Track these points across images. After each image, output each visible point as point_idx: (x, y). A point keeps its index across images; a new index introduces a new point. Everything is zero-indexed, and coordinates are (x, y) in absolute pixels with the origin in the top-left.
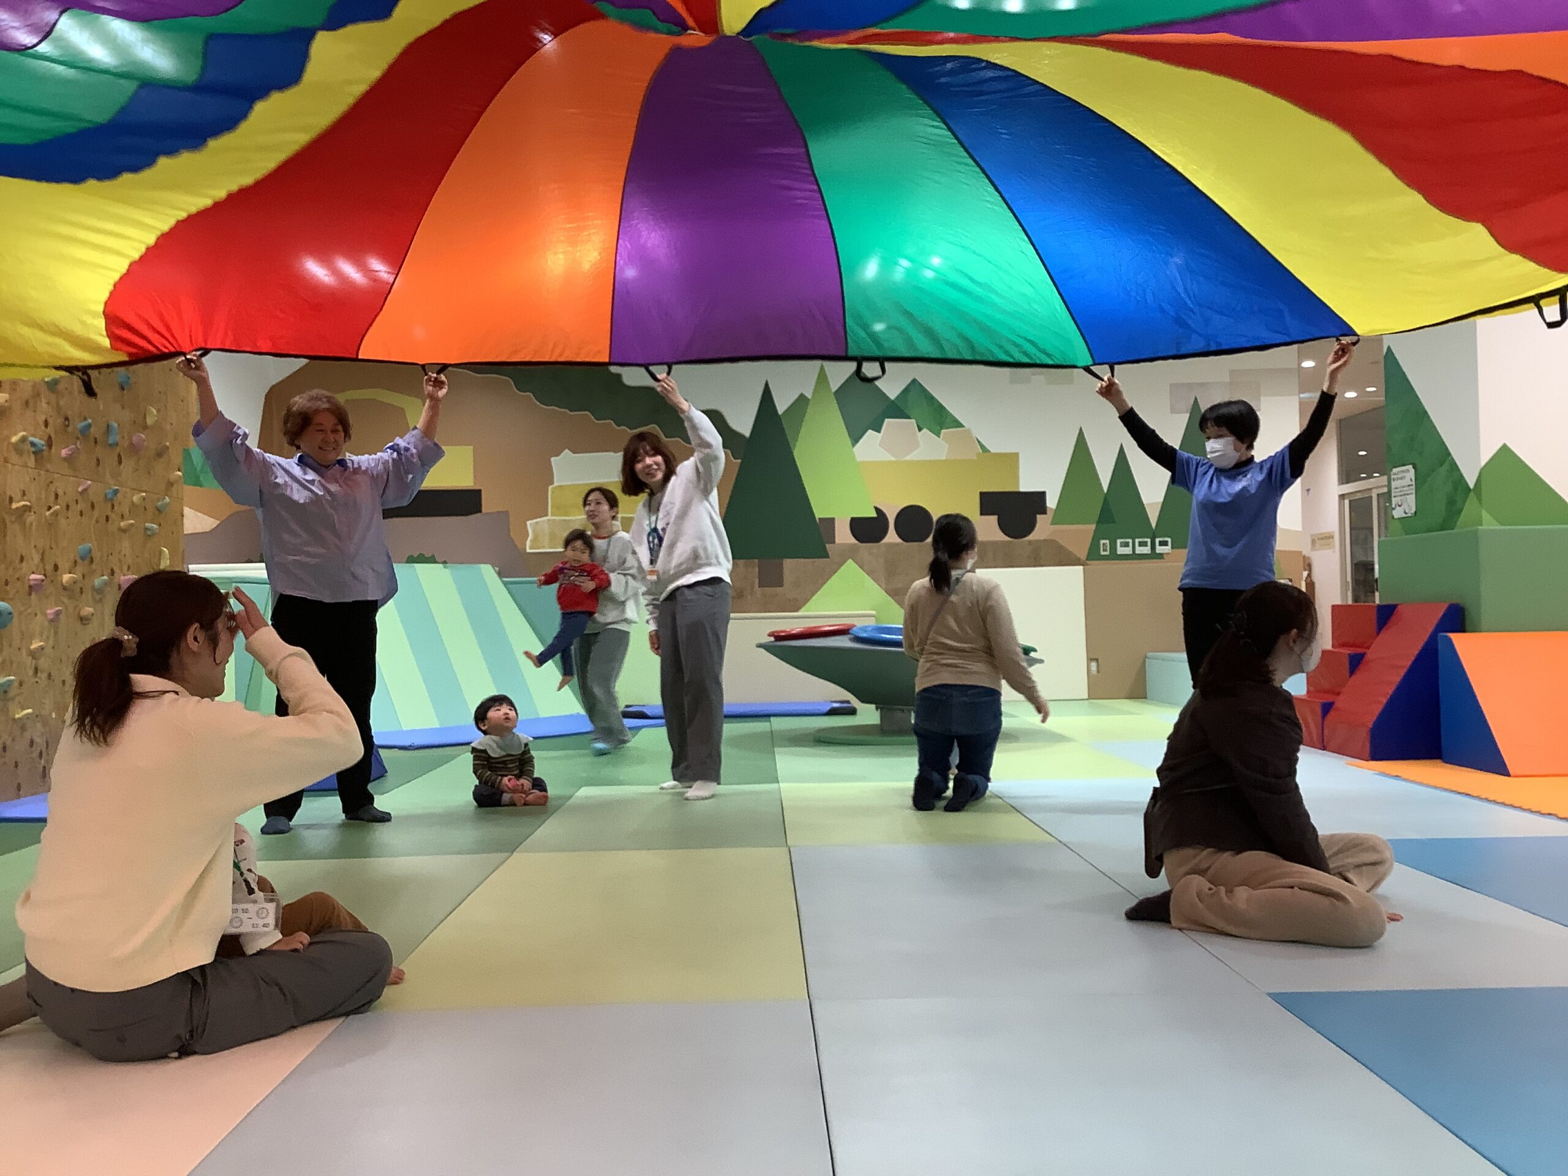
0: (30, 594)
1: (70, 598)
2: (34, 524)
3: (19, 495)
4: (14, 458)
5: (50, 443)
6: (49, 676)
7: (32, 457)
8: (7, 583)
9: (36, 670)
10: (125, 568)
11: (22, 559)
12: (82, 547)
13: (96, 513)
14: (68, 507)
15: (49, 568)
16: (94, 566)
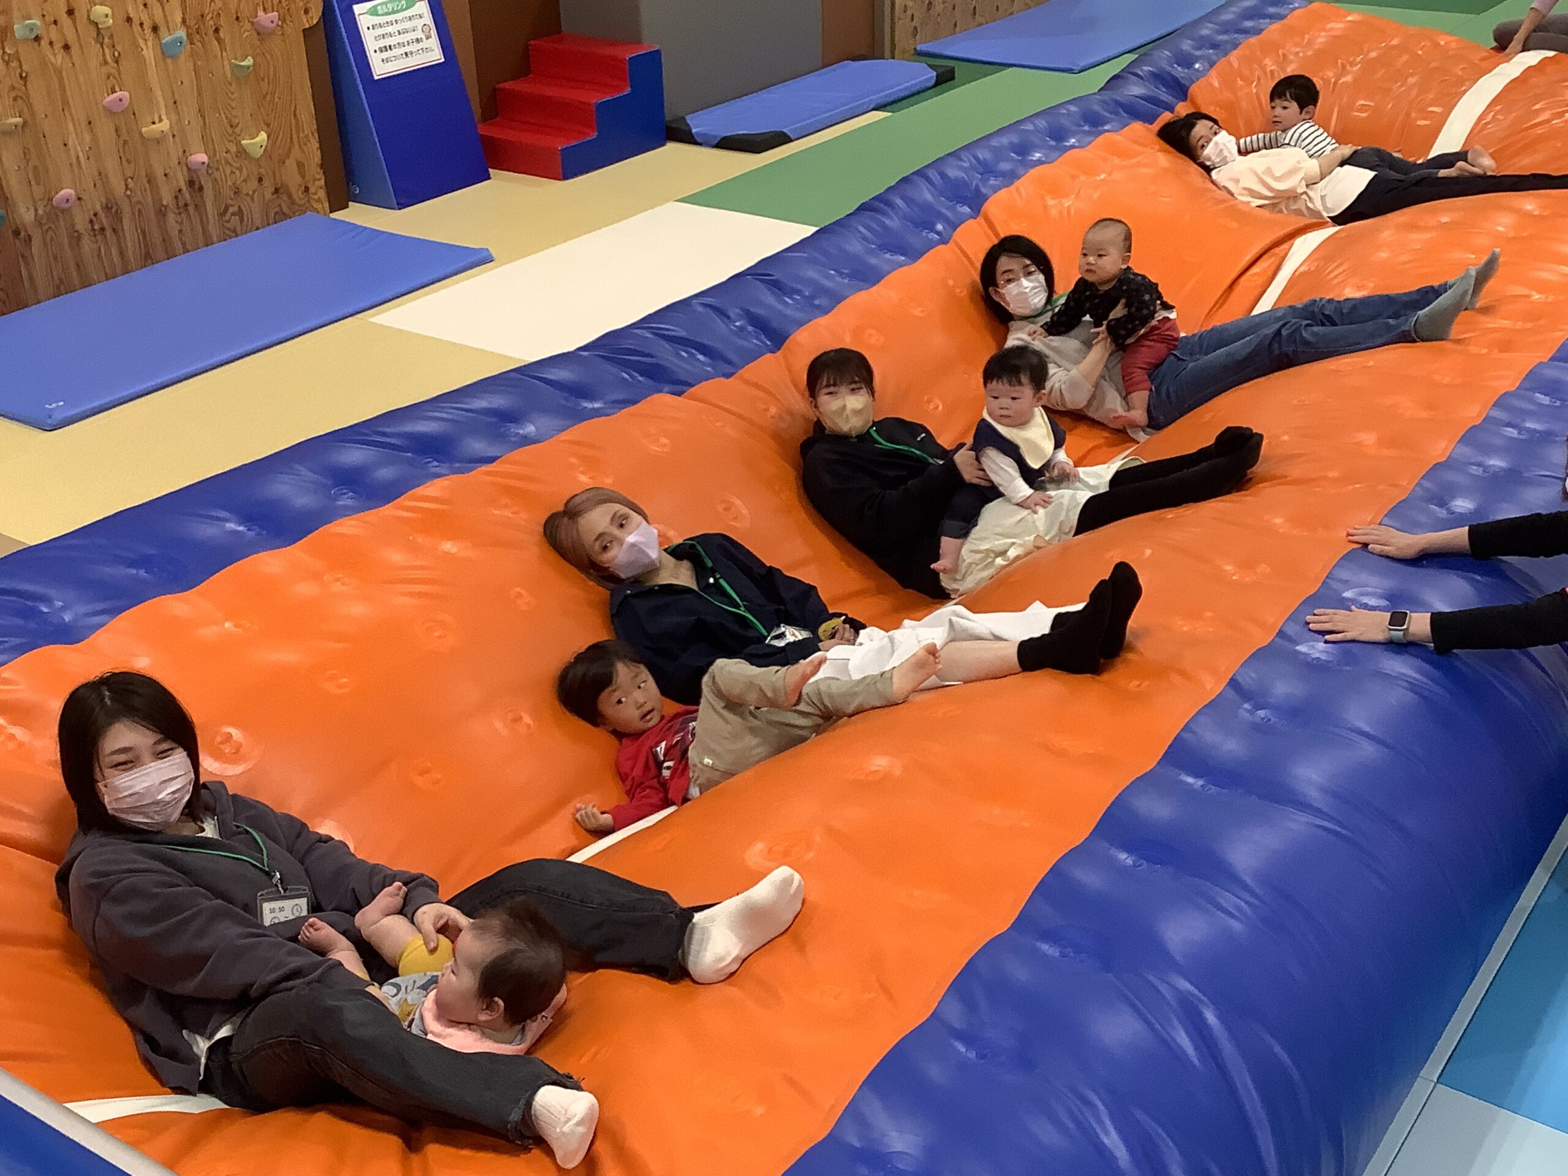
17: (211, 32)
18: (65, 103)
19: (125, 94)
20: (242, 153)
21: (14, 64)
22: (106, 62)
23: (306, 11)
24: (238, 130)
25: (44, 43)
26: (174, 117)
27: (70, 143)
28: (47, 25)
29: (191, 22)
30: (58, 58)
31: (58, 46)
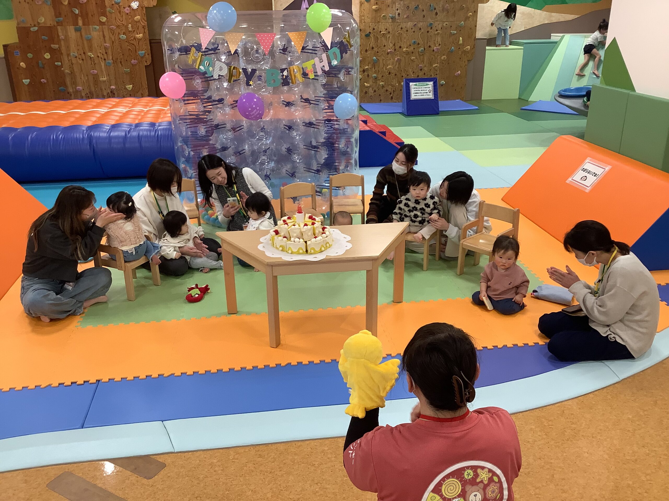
0: (388, 54)
1: (406, 55)
2: (391, 37)
3: (384, 30)
4: (383, 21)
5: (399, 14)
6: (396, 75)
7: (390, 20)
8: (378, 52)
9: (390, 73)
10: (437, 45)
11: (385, 46)
12: (413, 41)
13: (422, 30)
14: (407, 31)
15: (397, 47)
16: (420, 46)
17: (119, 62)
18: (82, 71)
19: (96, 71)
20: (125, 88)
21: (70, 61)
22: (92, 64)
23: (146, 62)
24: (125, 83)
25: (78, 58)
26: (108, 78)
27: (82, 78)
28: (79, 55)
29: (114, 59)
30: (81, 62)
31: (81, 59)
